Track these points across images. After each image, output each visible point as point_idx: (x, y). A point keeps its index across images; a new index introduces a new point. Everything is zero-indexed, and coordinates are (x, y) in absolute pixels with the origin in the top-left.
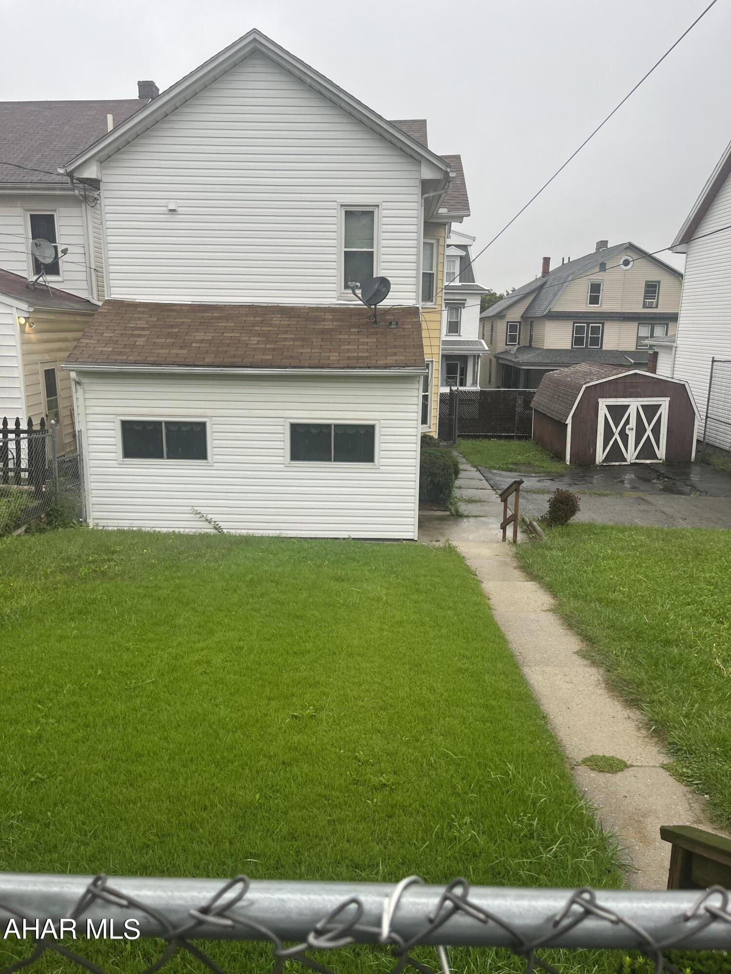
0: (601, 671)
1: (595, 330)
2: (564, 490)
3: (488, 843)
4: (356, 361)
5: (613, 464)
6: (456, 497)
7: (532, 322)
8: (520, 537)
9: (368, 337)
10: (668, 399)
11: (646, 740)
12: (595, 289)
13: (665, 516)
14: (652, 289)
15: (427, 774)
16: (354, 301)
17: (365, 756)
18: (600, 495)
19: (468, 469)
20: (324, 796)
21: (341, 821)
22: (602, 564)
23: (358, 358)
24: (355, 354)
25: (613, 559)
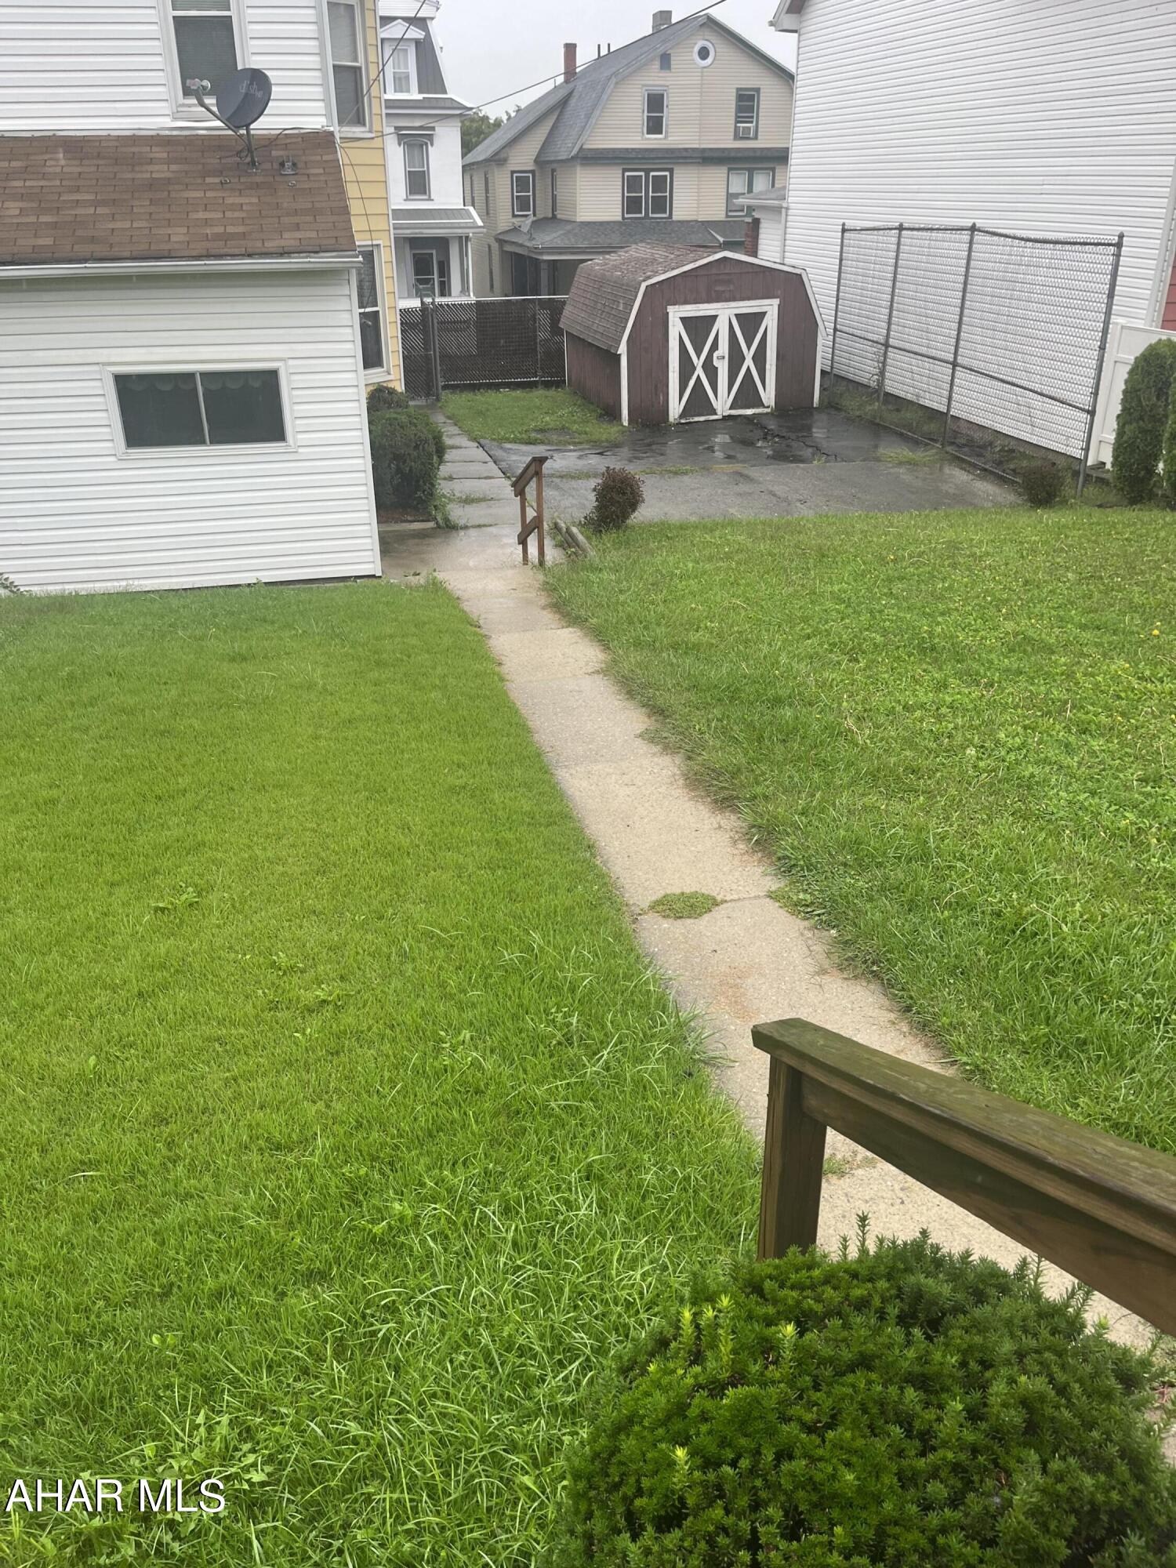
0: (678, 759)
1: (660, 184)
2: (618, 468)
3: (499, 1066)
4: (222, 243)
5: (696, 419)
6: (444, 496)
7: (553, 171)
8: (552, 554)
9: (240, 195)
10: (776, 302)
11: (746, 857)
12: (656, 102)
13: (774, 500)
14: (747, 103)
15: (398, 972)
16: (205, 121)
17: (289, 957)
18: (676, 473)
19: (464, 445)
20: (218, 1039)
21: (249, 1077)
22: (679, 586)
23: (226, 237)
24: (221, 230)
25: (696, 577)
